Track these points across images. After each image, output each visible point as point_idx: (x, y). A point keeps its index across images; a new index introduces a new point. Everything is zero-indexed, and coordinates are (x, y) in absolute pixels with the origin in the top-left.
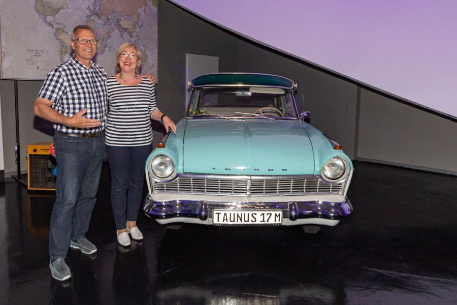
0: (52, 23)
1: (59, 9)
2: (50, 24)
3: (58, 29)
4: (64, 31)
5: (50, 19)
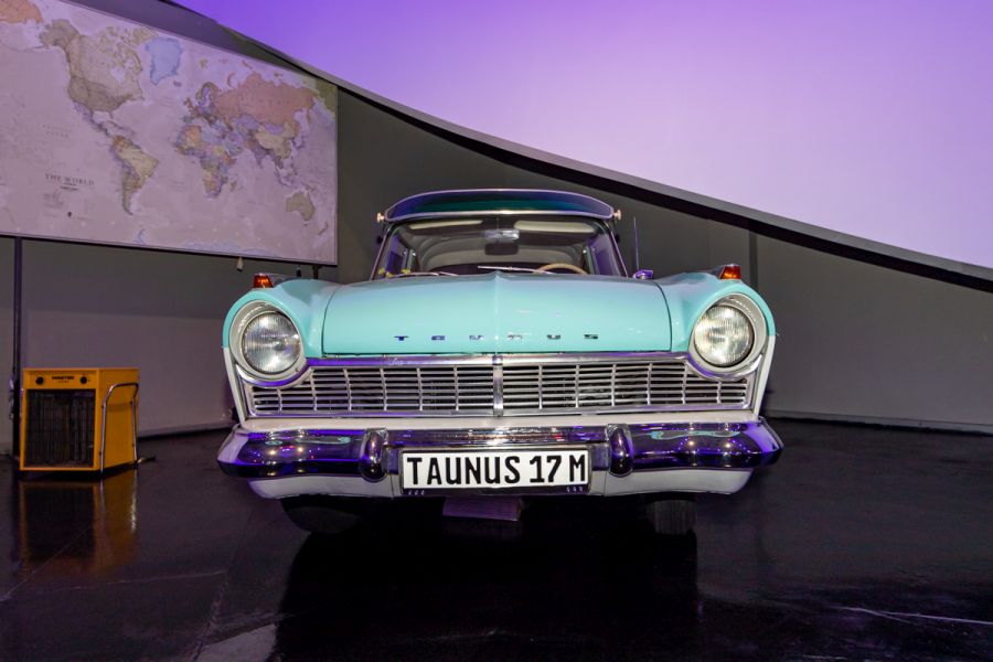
0: (107, 126)
1: (122, 100)
2: (100, 127)
3: (120, 138)
4: (131, 144)
5: (100, 116)
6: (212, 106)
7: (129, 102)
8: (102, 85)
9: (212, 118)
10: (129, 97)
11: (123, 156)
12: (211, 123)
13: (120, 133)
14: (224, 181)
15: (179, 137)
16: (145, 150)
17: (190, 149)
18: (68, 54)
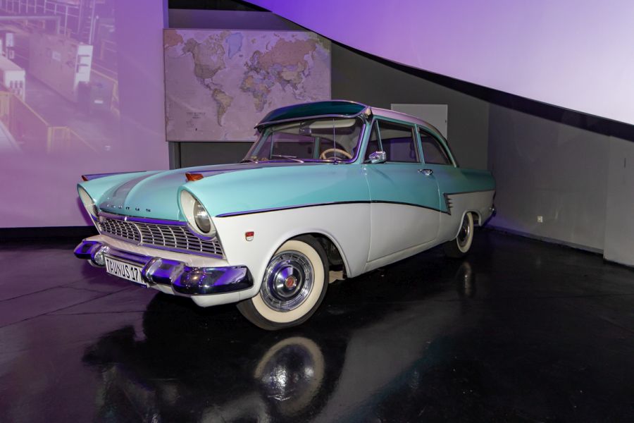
0: (210, 85)
1: (217, 70)
2: (208, 86)
3: (216, 90)
4: (221, 92)
5: (208, 81)
6: (258, 63)
7: (219, 71)
8: (208, 66)
9: (258, 70)
10: (219, 68)
11: (218, 98)
12: (258, 72)
13: (216, 87)
14: (265, 103)
15: (242, 84)
16: (227, 94)
17: (248, 88)
18: (194, 54)
